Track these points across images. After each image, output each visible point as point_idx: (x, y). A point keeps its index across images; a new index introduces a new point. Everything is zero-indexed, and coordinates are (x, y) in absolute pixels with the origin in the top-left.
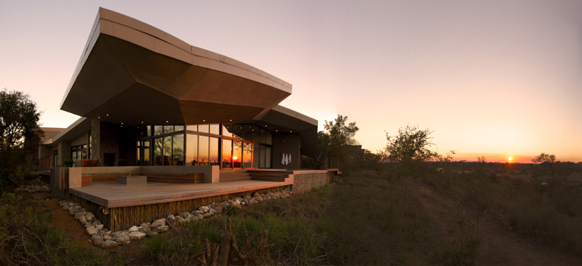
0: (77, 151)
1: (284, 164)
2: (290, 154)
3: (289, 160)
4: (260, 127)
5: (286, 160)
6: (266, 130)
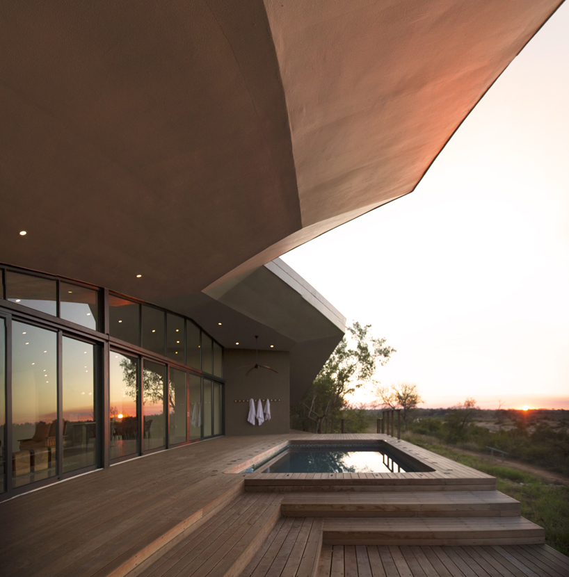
1: (254, 424)
2: (268, 400)
3: (265, 414)
4: (202, 330)
5: (259, 413)
6: (213, 340)
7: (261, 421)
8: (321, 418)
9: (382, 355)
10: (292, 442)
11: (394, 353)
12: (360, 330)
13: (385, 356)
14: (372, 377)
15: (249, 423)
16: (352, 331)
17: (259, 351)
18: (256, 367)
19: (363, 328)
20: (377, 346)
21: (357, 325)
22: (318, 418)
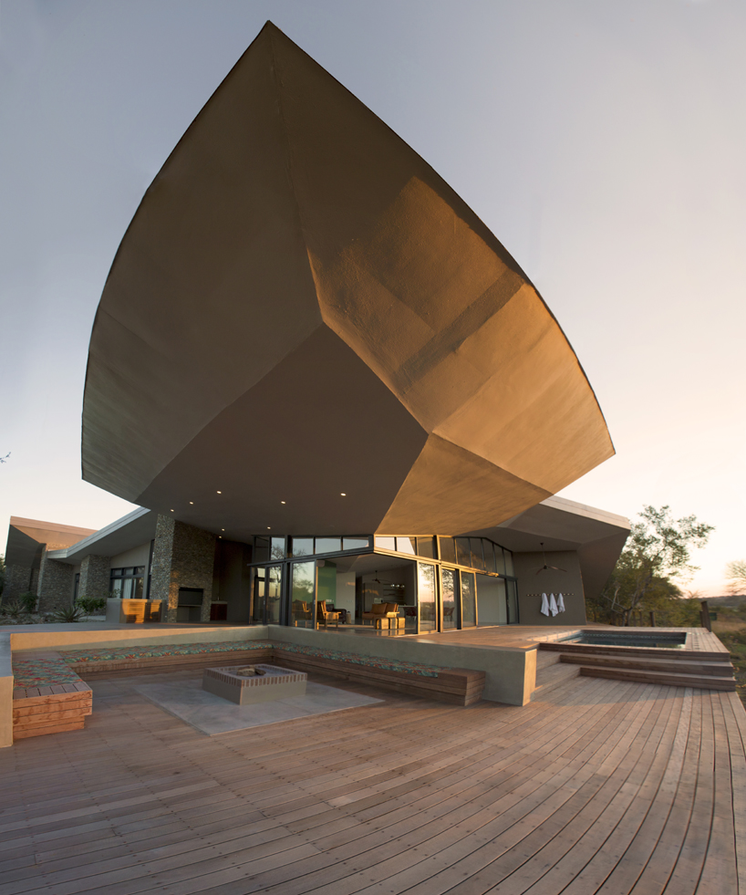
0: (123, 578)
1: (548, 614)
2: (561, 595)
3: (558, 607)
4: (493, 543)
5: (551, 605)
6: (503, 548)
7: (555, 613)
8: (628, 611)
9: (696, 535)
10: (585, 632)
11: (711, 531)
12: (656, 515)
13: (701, 535)
14: (687, 563)
15: (543, 614)
16: (647, 516)
17: (546, 552)
18: (545, 567)
19: (658, 511)
20: (687, 527)
21: (651, 509)
22: (625, 611)
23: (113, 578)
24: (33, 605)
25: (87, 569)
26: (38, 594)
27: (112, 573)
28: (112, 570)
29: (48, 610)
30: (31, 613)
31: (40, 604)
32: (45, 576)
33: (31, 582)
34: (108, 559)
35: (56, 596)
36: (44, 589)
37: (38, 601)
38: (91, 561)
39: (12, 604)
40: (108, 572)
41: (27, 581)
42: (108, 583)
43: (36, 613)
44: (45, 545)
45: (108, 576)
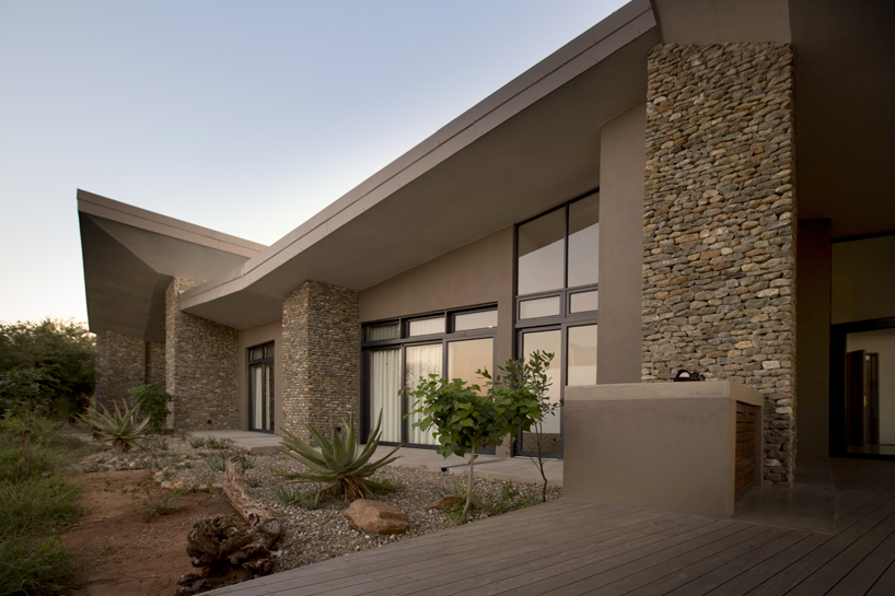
23: (369, 349)
24: (160, 416)
25: (304, 320)
26: (170, 390)
27: (364, 336)
28: (365, 325)
29: (195, 427)
30: (159, 431)
31: (177, 412)
32: (180, 350)
33: (148, 369)
34: (355, 296)
35: (209, 395)
36: (182, 380)
37: (170, 406)
38: (312, 299)
39: (112, 412)
40: (356, 333)
41: (139, 365)
42: (357, 361)
43: (170, 432)
44: (171, 279)
45: (357, 343)
